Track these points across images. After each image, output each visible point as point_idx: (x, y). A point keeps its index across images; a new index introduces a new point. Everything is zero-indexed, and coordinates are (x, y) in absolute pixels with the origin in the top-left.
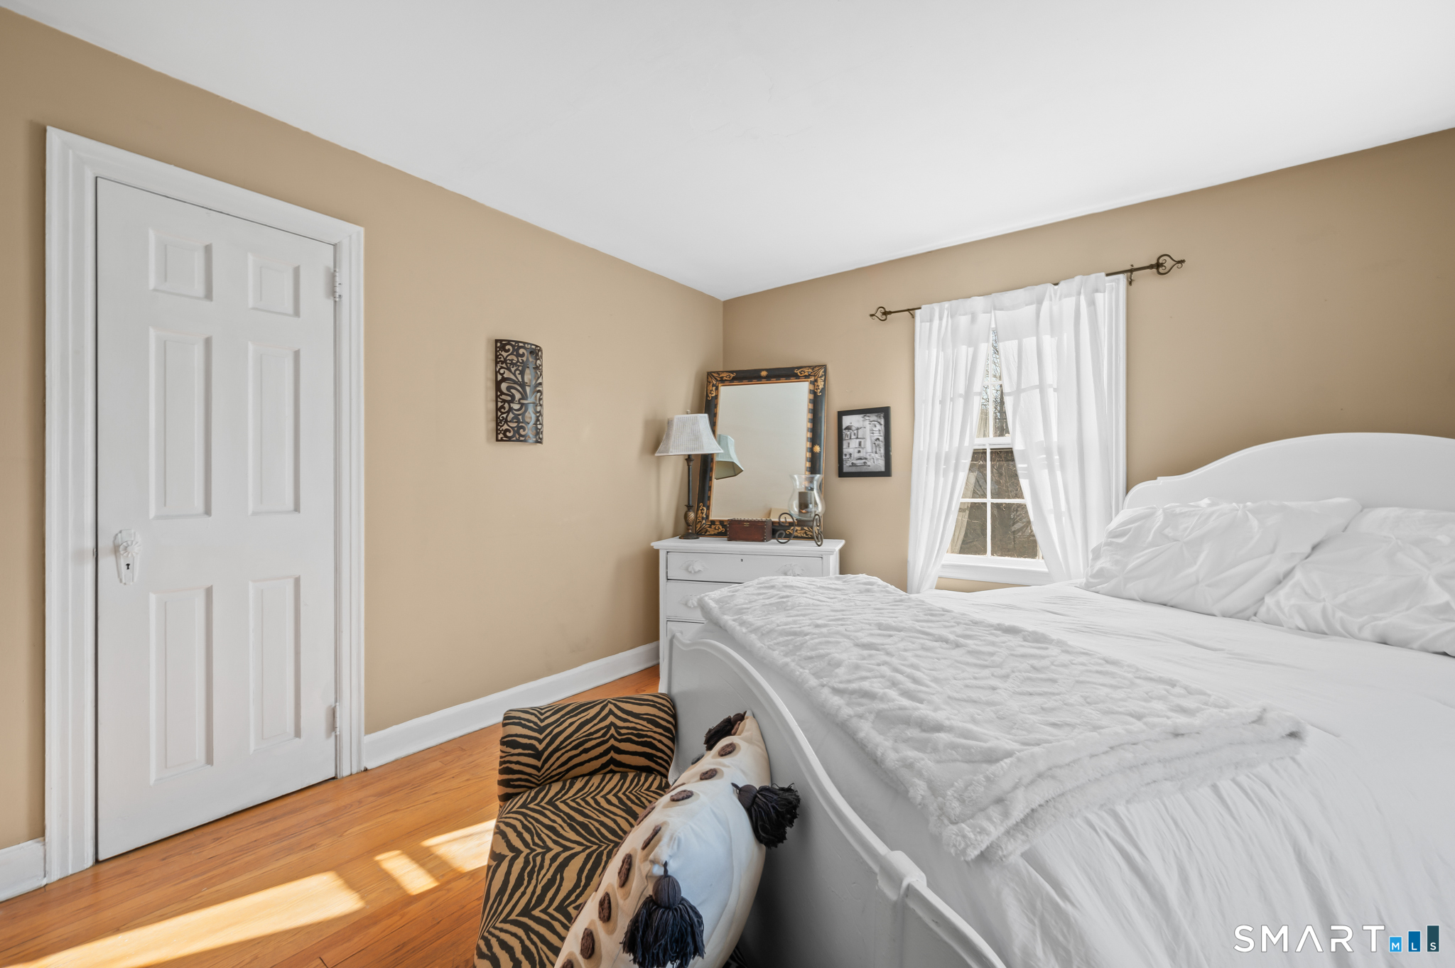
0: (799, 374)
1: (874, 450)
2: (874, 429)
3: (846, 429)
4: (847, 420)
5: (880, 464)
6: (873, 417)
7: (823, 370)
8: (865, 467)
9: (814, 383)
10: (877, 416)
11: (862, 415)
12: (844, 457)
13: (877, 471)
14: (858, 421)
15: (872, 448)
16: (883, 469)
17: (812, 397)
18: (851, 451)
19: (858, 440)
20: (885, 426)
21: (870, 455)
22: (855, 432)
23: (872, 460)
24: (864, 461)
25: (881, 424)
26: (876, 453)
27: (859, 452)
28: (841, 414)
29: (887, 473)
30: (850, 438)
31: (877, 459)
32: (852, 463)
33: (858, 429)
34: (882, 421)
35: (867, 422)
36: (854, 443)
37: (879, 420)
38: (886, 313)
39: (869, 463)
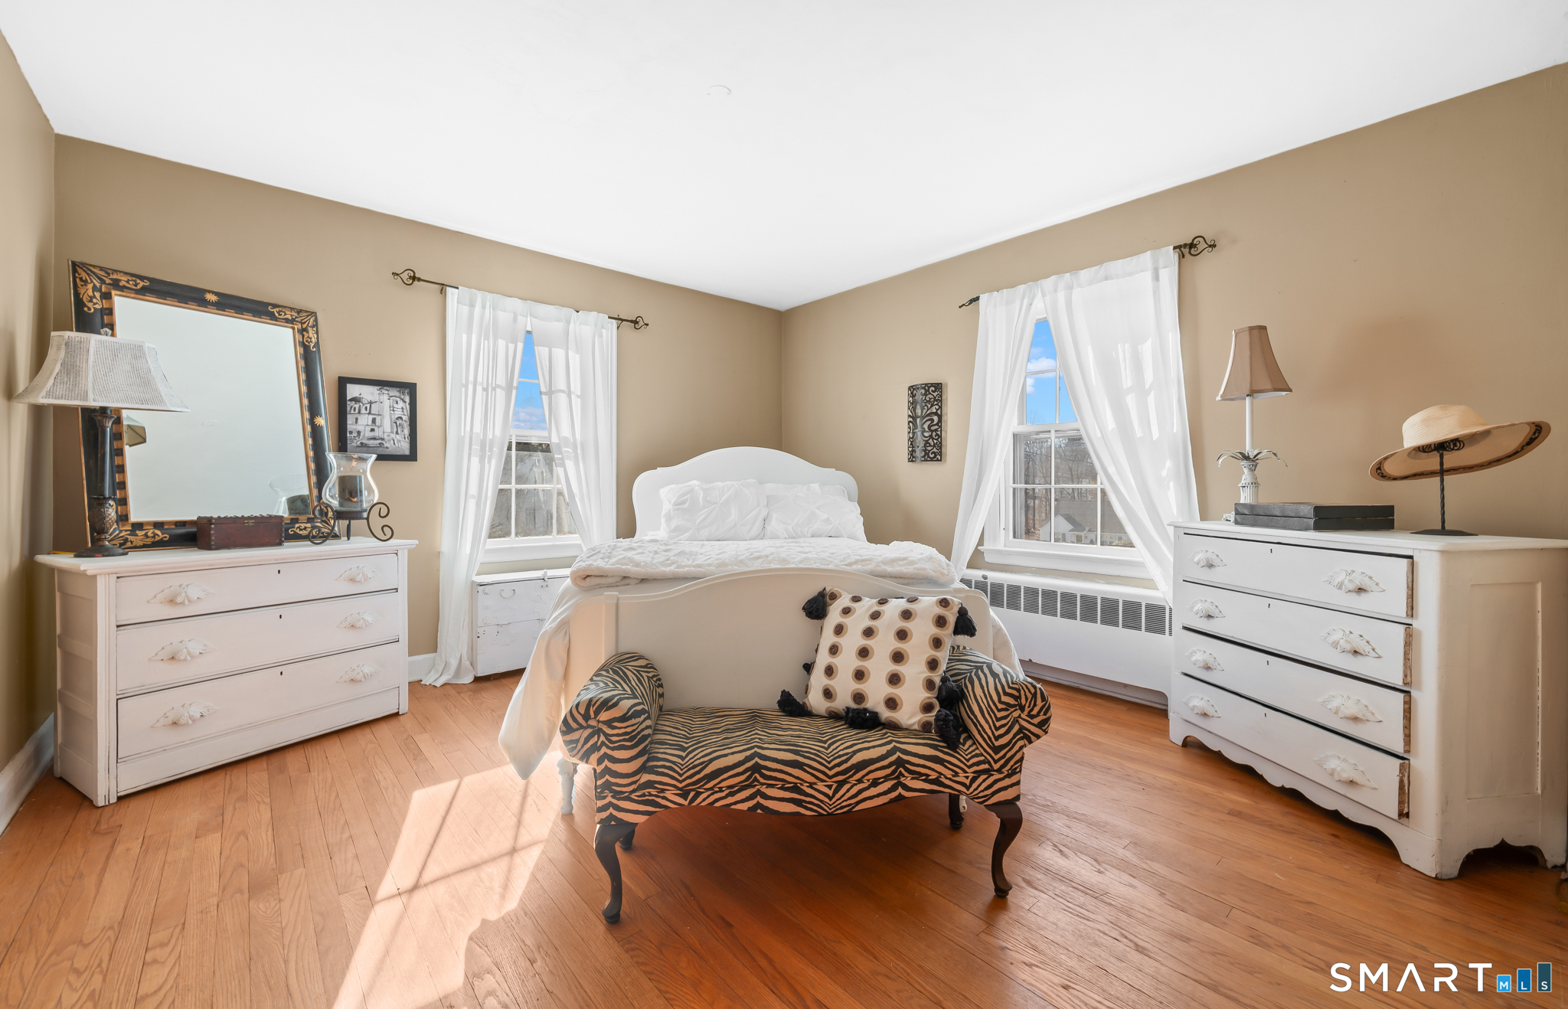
0: (277, 315)
1: (395, 430)
2: (395, 406)
3: (351, 400)
4: (353, 390)
5: (404, 447)
6: (394, 392)
7: (313, 318)
8: (381, 449)
9: (303, 331)
10: (399, 391)
11: (379, 388)
12: (348, 435)
13: (398, 454)
14: (372, 394)
15: (392, 428)
16: (407, 452)
17: (300, 350)
18: (360, 428)
19: (371, 417)
20: (410, 404)
21: (388, 436)
22: (368, 406)
23: (392, 441)
24: (380, 441)
25: (405, 402)
26: (397, 433)
27: (372, 430)
28: (343, 382)
29: (412, 456)
30: (359, 412)
31: (399, 441)
32: (362, 443)
33: (371, 403)
34: (407, 399)
35: (386, 397)
36: (365, 420)
37: (402, 397)
38: (414, 278)
39: (386, 445)
